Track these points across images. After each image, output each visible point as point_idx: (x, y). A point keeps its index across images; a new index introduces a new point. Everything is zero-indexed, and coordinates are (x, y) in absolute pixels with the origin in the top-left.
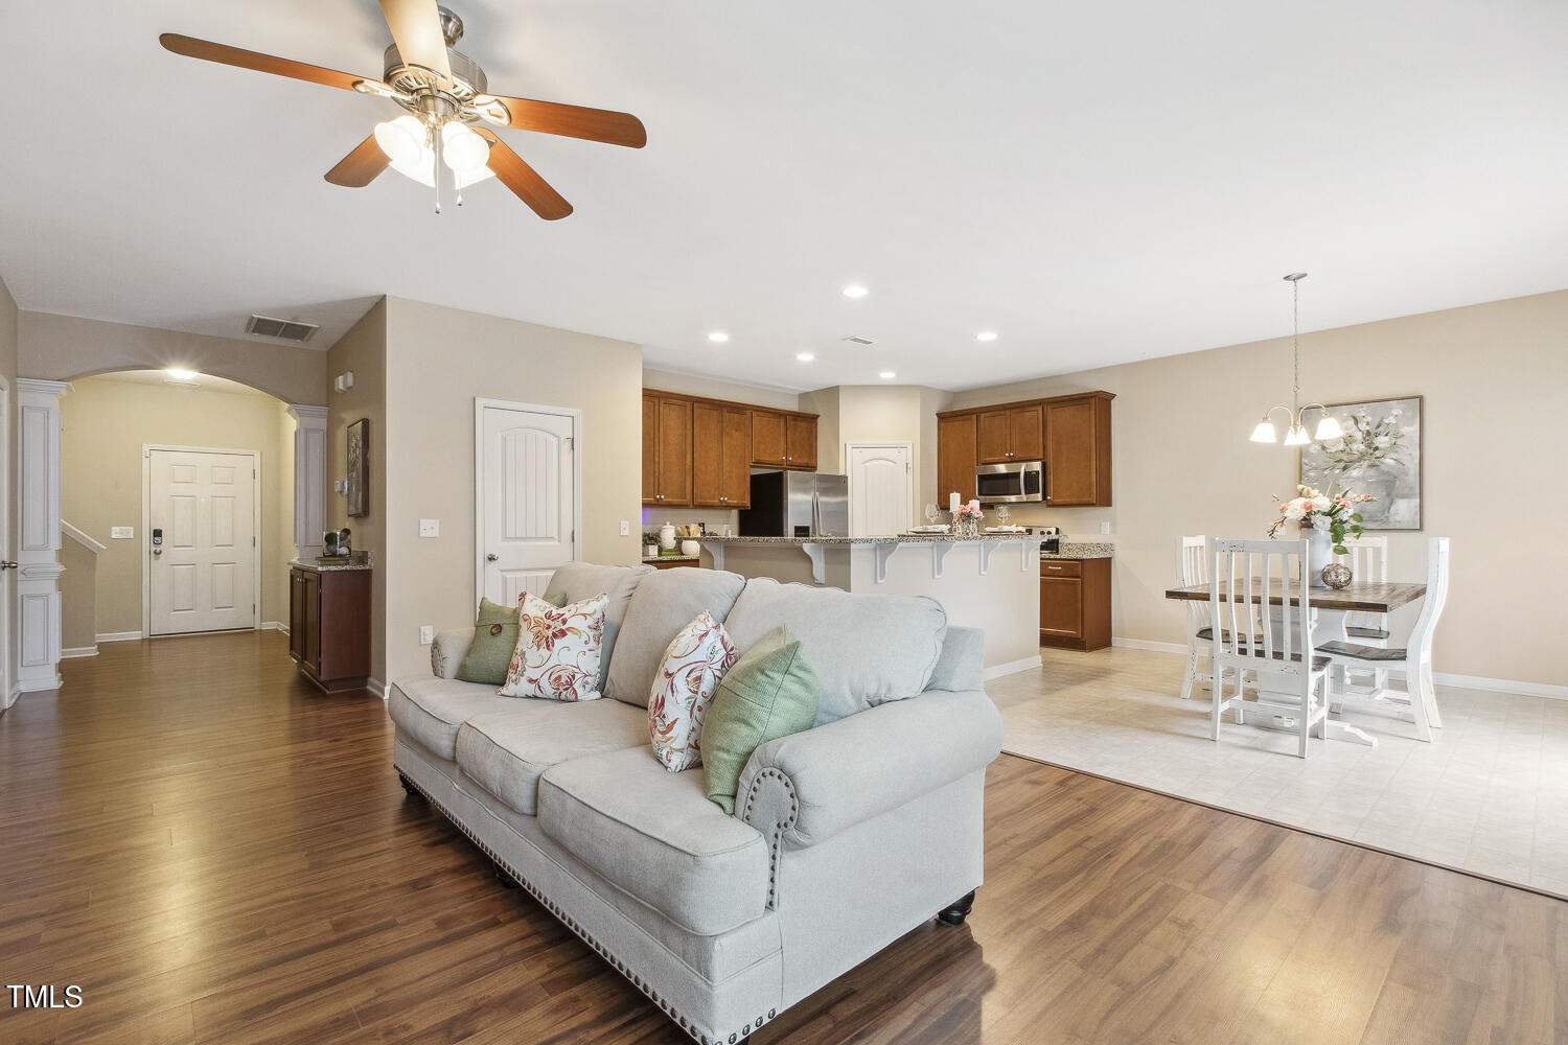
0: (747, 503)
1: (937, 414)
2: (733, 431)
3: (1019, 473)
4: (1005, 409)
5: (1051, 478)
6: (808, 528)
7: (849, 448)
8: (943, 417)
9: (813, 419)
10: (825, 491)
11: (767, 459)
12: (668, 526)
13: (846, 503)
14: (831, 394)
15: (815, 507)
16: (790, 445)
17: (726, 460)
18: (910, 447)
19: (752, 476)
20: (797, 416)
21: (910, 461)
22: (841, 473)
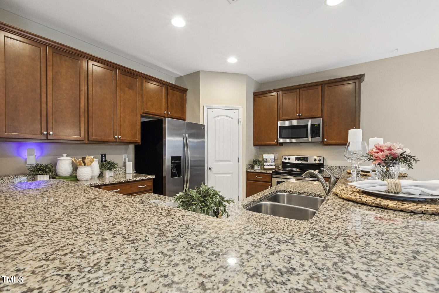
0: (138, 140)
1: (253, 93)
2: (127, 89)
3: (307, 125)
4: (296, 89)
5: (327, 128)
6: (181, 157)
7: (205, 108)
8: (256, 95)
9: (184, 91)
10: (191, 136)
11: (154, 111)
12: (65, 157)
13: (204, 142)
14: (195, 76)
15: (185, 145)
16: (169, 105)
17: (120, 109)
18: (240, 110)
19: (141, 122)
20: (173, 87)
21: (240, 117)
22: (201, 123)
